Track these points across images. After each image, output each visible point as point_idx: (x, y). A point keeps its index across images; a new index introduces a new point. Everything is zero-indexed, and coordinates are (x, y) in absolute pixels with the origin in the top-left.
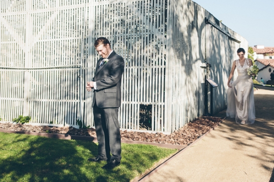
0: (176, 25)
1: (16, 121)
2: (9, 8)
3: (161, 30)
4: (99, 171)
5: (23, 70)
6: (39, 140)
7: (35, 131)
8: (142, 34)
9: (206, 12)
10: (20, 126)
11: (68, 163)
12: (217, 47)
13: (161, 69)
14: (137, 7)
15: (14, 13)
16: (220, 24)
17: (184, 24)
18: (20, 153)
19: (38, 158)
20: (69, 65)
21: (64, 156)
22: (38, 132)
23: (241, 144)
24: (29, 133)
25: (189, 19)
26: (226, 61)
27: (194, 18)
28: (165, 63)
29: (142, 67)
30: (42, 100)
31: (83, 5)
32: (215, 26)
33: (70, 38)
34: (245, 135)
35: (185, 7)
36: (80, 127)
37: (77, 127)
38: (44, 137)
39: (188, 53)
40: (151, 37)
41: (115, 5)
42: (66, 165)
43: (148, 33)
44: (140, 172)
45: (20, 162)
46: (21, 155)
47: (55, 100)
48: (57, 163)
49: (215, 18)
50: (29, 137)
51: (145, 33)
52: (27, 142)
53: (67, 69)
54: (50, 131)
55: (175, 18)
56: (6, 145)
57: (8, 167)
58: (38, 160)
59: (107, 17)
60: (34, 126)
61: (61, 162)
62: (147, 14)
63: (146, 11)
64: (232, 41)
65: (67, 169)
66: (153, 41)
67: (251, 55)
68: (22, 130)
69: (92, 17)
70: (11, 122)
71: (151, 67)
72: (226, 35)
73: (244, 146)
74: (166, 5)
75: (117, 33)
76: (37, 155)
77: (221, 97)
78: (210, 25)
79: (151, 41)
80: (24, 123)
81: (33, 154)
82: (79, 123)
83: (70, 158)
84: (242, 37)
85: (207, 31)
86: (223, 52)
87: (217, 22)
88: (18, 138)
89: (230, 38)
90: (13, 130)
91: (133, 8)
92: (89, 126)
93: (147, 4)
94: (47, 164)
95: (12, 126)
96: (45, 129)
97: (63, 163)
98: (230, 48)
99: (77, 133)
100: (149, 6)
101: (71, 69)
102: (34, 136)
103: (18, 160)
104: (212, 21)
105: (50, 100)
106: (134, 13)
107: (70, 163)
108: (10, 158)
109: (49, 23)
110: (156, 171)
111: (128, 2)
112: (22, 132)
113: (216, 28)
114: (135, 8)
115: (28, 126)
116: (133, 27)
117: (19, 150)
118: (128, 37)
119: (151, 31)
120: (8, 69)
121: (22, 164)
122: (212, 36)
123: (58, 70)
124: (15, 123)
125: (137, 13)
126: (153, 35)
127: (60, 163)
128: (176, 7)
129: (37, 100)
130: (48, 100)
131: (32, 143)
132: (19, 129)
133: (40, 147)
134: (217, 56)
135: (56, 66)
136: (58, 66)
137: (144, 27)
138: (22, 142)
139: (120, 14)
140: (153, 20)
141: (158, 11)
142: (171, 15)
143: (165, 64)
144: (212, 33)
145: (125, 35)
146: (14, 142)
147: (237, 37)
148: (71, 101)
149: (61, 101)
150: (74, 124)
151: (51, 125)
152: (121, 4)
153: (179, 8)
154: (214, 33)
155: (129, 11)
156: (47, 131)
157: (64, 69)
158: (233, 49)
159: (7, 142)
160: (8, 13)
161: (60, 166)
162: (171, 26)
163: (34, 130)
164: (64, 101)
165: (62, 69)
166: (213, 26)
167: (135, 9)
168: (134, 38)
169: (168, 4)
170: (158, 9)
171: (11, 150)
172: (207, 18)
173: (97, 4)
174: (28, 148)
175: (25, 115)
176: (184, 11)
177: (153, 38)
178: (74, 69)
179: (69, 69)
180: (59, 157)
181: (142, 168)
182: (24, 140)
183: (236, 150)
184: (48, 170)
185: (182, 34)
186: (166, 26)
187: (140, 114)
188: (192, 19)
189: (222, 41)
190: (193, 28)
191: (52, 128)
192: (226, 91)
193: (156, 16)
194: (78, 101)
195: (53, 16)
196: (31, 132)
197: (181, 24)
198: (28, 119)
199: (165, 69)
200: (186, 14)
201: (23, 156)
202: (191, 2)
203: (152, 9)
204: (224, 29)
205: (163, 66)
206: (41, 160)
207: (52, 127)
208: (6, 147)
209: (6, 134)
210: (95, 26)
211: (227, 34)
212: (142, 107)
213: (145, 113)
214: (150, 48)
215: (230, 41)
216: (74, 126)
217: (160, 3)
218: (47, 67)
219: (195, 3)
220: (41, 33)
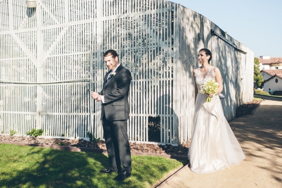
0: (182, 38)
1: (29, 134)
2: (21, 25)
3: (168, 43)
4: (111, 182)
5: (35, 85)
6: (52, 152)
7: (47, 144)
8: (149, 47)
9: (212, 24)
10: (34, 139)
11: (81, 174)
12: (223, 58)
13: (169, 81)
14: (144, 20)
15: (26, 30)
16: (226, 35)
17: (190, 36)
18: (35, 165)
19: (51, 169)
20: (79, 79)
21: (76, 167)
22: (50, 144)
23: (251, 155)
24: (42, 146)
25: (195, 31)
26: (233, 72)
27: (201, 30)
28: (172, 75)
29: (150, 80)
30: (53, 114)
31: (91, 20)
32: (221, 37)
33: (79, 53)
34: (254, 146)
35: (191, 19)
36: (91, 140)
37: (87, 139)
38: (57, 150)
39: (195, 65)
40: (158, 50)
41: (122, 19)
42: (78, 177)
43: (155, 46)
44: (151, 183)
45: (35, 174)
46: (35, 167)
47: (66, 114)
48: (70, 174)
49: (220, 30)
50: (42, 149)
51: (152, 46)
52: (41, 155)
53: (77, 83)
54: (62, 144)
55: (182, 31)
56: (21, 157)
57: (24, 178)
58: (52, 171)
59: (115, 31)
60: (47, 139)
61: (74, 174)
62: (154, 27)
63: (152, 24)
64: (238, 52)
65: (79, 180)
66: (160, 54)
67: (257, 66)
68: (35, 142)
69: (100, 31)
70: (25, 135)
71: (159, 79)
72: (232, 46)
73: (253, 157)
74: (172, 18)
75: (125, 47)
76: (51, 167)
77: (228, 108)
78: (216, 37)
79: (158, 54)
80: (37, 136)
81: (47, 166)
82: (90, 135)
83: (82, 170)
84: (247, 48)
85: (213, 44)
86: (229, 63)
87: (223, 33)
88: (32, 151)
89: (236, 50)
90: (27, 143)
91: (140, 21)
92: (99, 138)
93: (154, 18)
94: (61, 175)
95: (26, 139)
96: (57, 141)
97: (76, 175)
98: (236, 59)
99: (88, 145)
100: (155, 19)
101: (81, 83)
102: (47, 148)
103: (33, 171)
104: (218, 32)
105: (62, 114)
106: (141, 27)
107: (82, 174)
108: (26, 169)
109: (59, 38)
110: (167, 182)
111: (134, 17)
112: (36, 145)
113: (222, 39)
114: (141, 21)
115: (41, 139)
116: (140, 41)
117: (34, 162)
118: (136, 50)
119: (158, 44)
120: (21, 83)
121: (36, 176)
122: (219, 48)
123: (68, 84)
124: (29, 136)
125: (144, 27)
126: (160, 48)
127: (73, 175)
128: (183, 19)
129: (49, 113)
130: (59, 114)
131: (45, 155)
132: (33, 142)
133: (53, 159)
134: (224, 67)
135: (64, 81)
136: (68, 80)
137: (151, 41)
138: (36, 155)
139: (128, 28)
140: (160, 33)
141: (165, 24)
142: (177, 27)
143: (172, 77)
144: (218, 44)
145: (133, 48)
146: (28, 154)
147: (243, 48)
148: (81, 114)
149: (72, 114)
150: (84, 136)
151: (63, 138)
152: (128, 18)
153: (186, 20)
154: (220, 44)
155: (136, 25)
156: (59, 143)
157: (74, 83)
158: (239, 60)
159: (21, 154)
160: (21, 30)
161: (73, 178)
162: (178, 39)
163: (47, 143)
164: (75, 114)
165: (72, 83)
166: (219, 37)
167: (142, 23)
168: (141, 51)
169: (174, 16)
170: (165, 22)
171: (26, 162)
172: (213, 30)
173: (105, 18)
174: (42, 160)
175: (38, 128)
176: (190, 23)
177: (160, 51)
178: (83, 83)
179: (79, 83)
180: (72, 169)
181: (153, 180)
182: (38, 152)
183: (245, 161)
184: (61, 181)
185: (189, 46)
186: (172, 39)
187: (149, 126)
188: (198, 31)
189: (228, 53)
190: (199, 40)
191: (64, 141)
192: (233, 103)
193: (163, 29)
194: (88, 114)
195: (63, 32)
196: (44, 144)
197: (188, 36)
198: (41, 132)
199: (172, 81)
200: (192, 26)
201: (37, 168)
202: (197, 14)
203: (158, 22)
204: (230, 41)
205: (171, 79)
206: (54, 172)
207: (64, 139)
208: (21, 159)
209: (21, 146)
210: (104, 40)
211: (233, 45)
212: (151, 119)
213: (153, 125)
214: (158, 61)
215: (236, 52)
216: (84, 139)
217: (166, 16)
218: (57, 82)
219: (201, 15)
220: (52, 49)
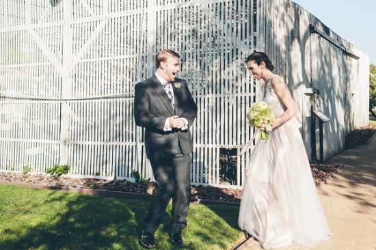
0: (269, 36)
1: (50, 172)
2: (42, 18)
3: (248, 43)
4: (163, 246)
5: (59, 102)
6: (81, 198)
7: (75, 187)
8: (222, 48)
9: (311, 16)
10: (56, 179)
11: (120, 233)
12: (327, 65)
13: (250, 97)
14: (214, 11)
15: (48, 25)
16: (331, 33)
17: (280, 34)
18: (54, 218)
19: (78, 225)
20: (125, 93)
21: (114, 223)
22: (79, 187)
23: (367, 204)
24: (67, 189)
25: (287, 27)
26: (340, 85)
27: (295, 26)
28: (255, 88)
29: (222, 96)
30: (84, 143)
31: (140, 10)
32: (324, 35)
33: (122, 57)
34: (371, 191)
35: (282, 9)
36: (137, 181)
37: (133, 180)
38: (88, 195)
39: (287, 74)
40: (235, 53)
41: (184, 8)
42: (116, 237)
43: (231, 47)
44: (222, 245)
45: (54, 232)
46: (55, 221)
47: (102, 143)
48: (104, 233)
49: (323, 25)
50: (67, 194)
51: (226, 48)
52: (64, 203)
53: (118, 99)
54: (96, 187)
55: (268, 25)
56: (35, 206)
57: (36, 239)
58: (78, 228)
59: (173, 27)
60: (75, 179)
61: (110, 233)
62: (229, 21)
63: (227, 17)
64: (348, 57)
65: (117, 242)
66: (237, 58)
67: (373, 76)
68: (57, 184)
69: (152, 27)
70: (44, 174)
71: (235, 95)
72: (339, 48)
73: (371, 208)
74: (255, 8)
75: (187, 48)
76: (76, 221)
77: (334, 136)
78: (316, 35)
79: (235, 58)
80: (60, 175)
81: (72, 220)
82: (136, 175)
83: (121, 227)
84: (360, 51)
85: (313, 42)
86: (335, 72)
87: (327, 30)
88: (52, 197)
89: (345, 53)
90: (46, 184)
91: (208, 12)
92: (149, 179)
93: (229, 8)
94: (91, 234)
95: (45, 179)
96: (88, 182)
97: (113, 234)
98: (345, 66)
99: (133, 188)
100: (231, 9)
101: (124, 99)
102: (73, 193)
103: (52, 228)
104: (320, 28)
105: (96, 143)
106: (210, 20)
107: (122, 233)
108: (41, 225)
109: (94, 36)
110: (246, 245)
111: (201, 6)
112: (58, 188)
113: (325, 39)
114: (211, 13)
115: (66, 179)
116: (209, 40)
117: (53, 213)
118: (202, 53)
119: (234, 45)
120: (40, 100)
121: (55, 235)
122: (320, 50)
123: (106, 100)
124: (49, 175)
125: (214, 20)
126: (237, 50)
127: (108, 233)
128: (270, 10)
129: (78, 142)
130: (93, 143)
131: (70, 204)
132: (54, 183)
133: (82, 209)
134: (328, 78)
135: (103, 96)
136: (106, 96)
137: (224, 40)
138: (58, 203)
139: (191, 22)
140: (237, 29)
141: (244, 16)
142: (262, 21)
143: (254, 91)
144: (320, 45)
145: (198, 50)
146: (46, 202)
147: (354, 51)
148: (124, 144)
149: (111, 143)
150: (128, 176)
151: (98, 177)
152: (191, 8)
153: (274, 11)
154: (322, 46)
155: (203, 17)
156: (91, 186)
157: (115, 99)
158: (349, 67)
159: (35, 201)
160: (41, 25)
161: (108, 238)
162: (262, 37)
163: (74, 184)
164: (115, 143)
165: (112, 100)
166: (321, 35)
167: (212, 14)
168: (210, 55)
169: (258, 6)
170: (244, 14)
171: (42, 214)
172: (313, 25)
173: (159, 8)
174: (65, 211)
175: (63, 163)
176: (280, 16)
177: (237, 54)
178: (128, 99)
179: (121, 99)
180: (107, 224)
181: (225, 242)
182: (60, 199)
183: (360, 214)
184: (91, 244)
185: (278, 48)
186: (255, 38)
187: (221, 161)
188: (291, 27)
189: (334, 57)
190: (293, 39)
191: (98, 182)
192: (341, 128)
193: (241, 24)
194: (134, 144)
195: (101, 27)
196: (70, 187)
197: (277, 34)
198: (66, 169)
199: (254, 97)
200: (282, 19)
201: (58, 223)
202: (290, 3)
203: (235, 13)
204: (336, 40)
205: (252, 94)
206: (81, 229)
207: (99, 180)
208: (35, 209)
209: (37, 189)
210: (157, 39)
211: (340, 46)
212: (223, 151)
213: (227, 159)
214: (234, 68)
215: (345, 57)
216: (128, 179)
217: (246, 6)
218: (91, 97)
219: (295, 4)
220: (84, 50)
